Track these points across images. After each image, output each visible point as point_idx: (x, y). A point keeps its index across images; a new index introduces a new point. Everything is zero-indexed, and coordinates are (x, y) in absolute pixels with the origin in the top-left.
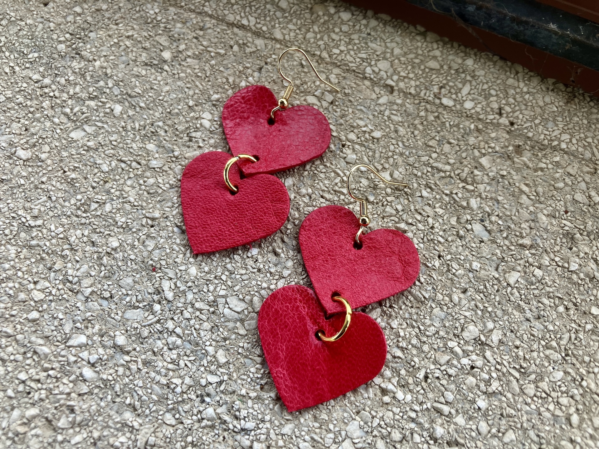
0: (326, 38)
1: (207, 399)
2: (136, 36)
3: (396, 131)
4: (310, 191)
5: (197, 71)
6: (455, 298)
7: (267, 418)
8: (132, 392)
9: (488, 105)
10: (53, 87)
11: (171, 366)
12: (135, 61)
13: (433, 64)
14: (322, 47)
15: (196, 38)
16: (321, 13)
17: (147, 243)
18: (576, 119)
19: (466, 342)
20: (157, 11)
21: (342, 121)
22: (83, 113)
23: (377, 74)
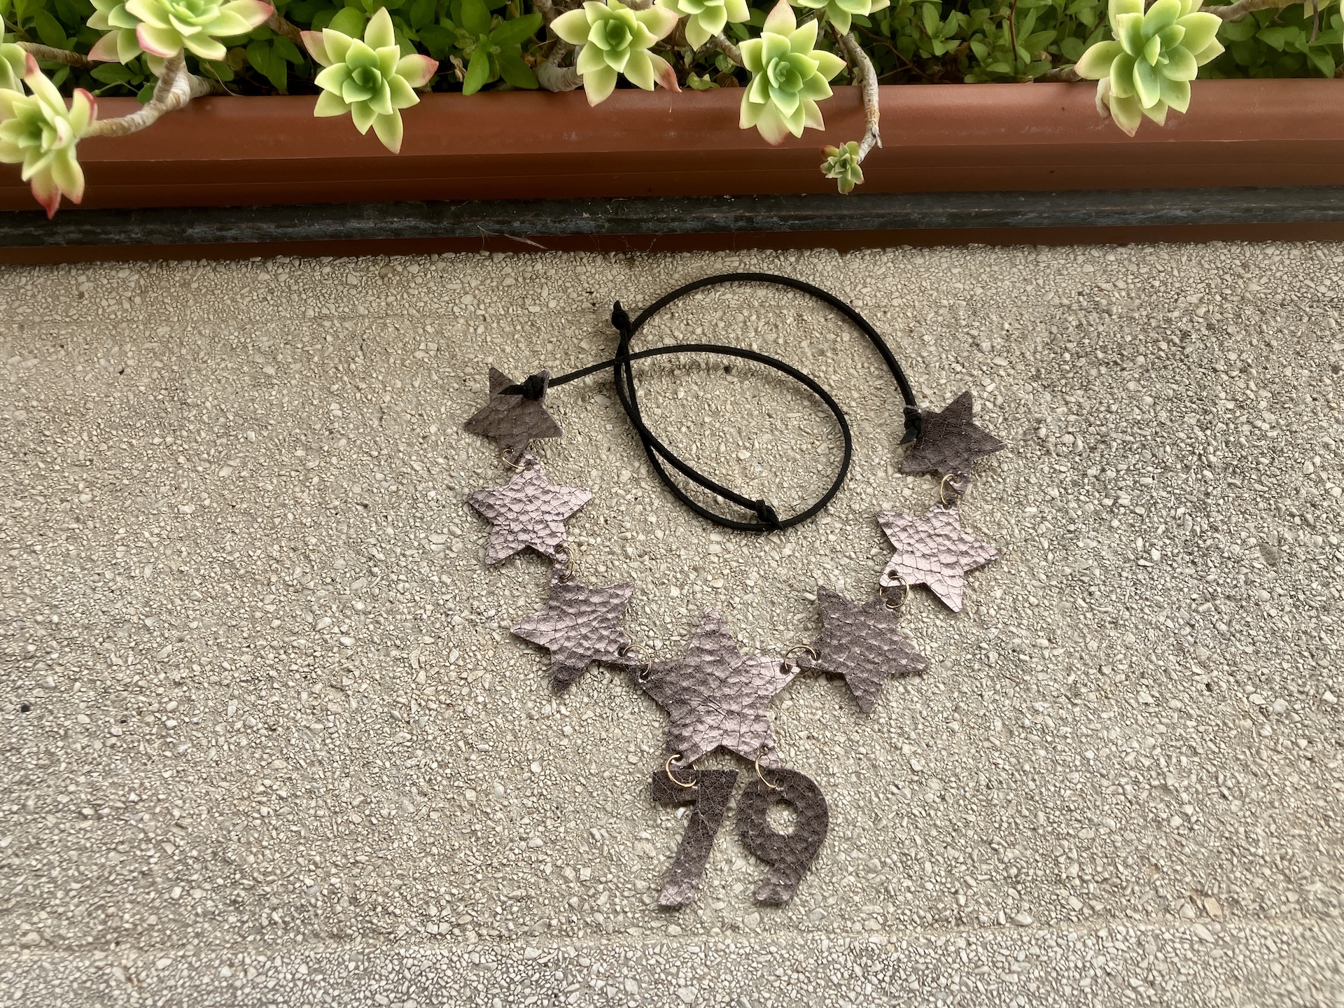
0: (405, 296)
1: (450, 613)
2: (229, 365)
3: (503, 351)
4: (455, 429)
5: (304, 373)
6: (604, 457)
7: (502, 602)
8: (389, 636)
9: (568, 297)
10: (179, 442)
11: (409, 605)
12: (243, 387)
13: (509, 281)
14: (407, 305)
15: (286, 344)
16: (390, 275)
17: (339, 528)
18: (642, 279)
19: (625, 484)
20: (236, 334)
21: (454, 361)
22: (220, 452)
23: (466, 309)
